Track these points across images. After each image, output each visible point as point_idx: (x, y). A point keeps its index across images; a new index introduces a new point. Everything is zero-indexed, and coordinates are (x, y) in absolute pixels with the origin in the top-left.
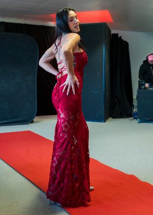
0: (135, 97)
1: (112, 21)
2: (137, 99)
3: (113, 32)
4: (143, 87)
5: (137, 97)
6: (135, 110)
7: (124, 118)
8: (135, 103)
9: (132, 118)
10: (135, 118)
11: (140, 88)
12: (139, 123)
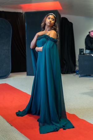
0: (77, 59)
1: (61, 9)
2: (78, 61)
3: (62, 16)
4: (82, 53)
5: (78, 59)
6: (77, 68)
7: (70, 74)
8: (77, 64)
9: (75, 74)
10: (77, 74)
11: (80, 54)
12: (80, 77)
